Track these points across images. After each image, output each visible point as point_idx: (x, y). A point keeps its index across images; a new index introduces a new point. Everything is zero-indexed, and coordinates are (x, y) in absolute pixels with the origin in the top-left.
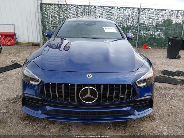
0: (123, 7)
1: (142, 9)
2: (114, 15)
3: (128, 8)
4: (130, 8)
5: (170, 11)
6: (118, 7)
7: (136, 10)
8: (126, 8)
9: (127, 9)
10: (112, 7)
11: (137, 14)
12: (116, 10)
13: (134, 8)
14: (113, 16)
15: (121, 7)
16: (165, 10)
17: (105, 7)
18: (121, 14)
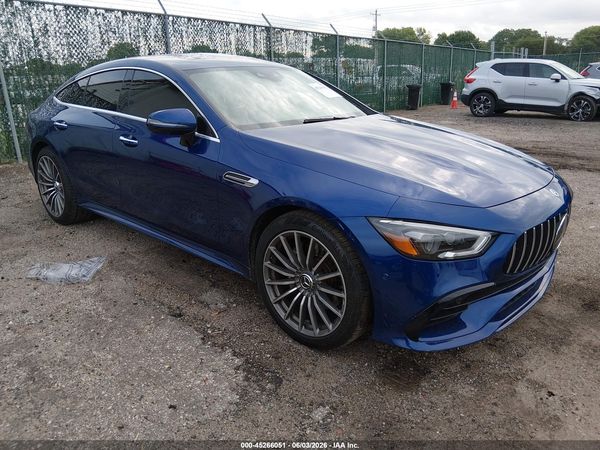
0: (112, 10)
1: (171, 18)
2: (91, 36)
3: (130, 12)
4: (134, 13)
5: (238, 26)
6: (96, 9)
7: (154, 21)
8: (124, 13)
9: (128, 17)
10: (77, 7)
11: (160, 33)
12: (93, 19)
13: (148, 15)
14: (86, 40)
15: (107, 10)
16: (227, 23)
17: (51, 7)
18: (110, 34)
